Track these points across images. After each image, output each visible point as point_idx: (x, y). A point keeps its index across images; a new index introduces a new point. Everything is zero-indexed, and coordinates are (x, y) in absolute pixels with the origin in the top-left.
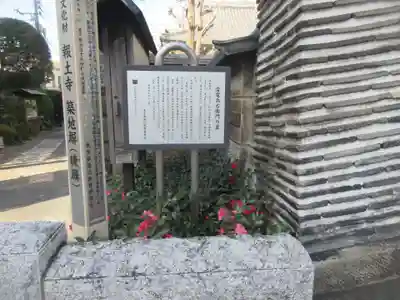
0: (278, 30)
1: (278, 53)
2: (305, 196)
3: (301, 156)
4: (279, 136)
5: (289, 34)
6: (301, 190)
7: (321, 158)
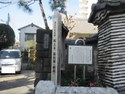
0: (105, 36)
1: (105, 41)
2: (115, 78)
3: (113, 67)
4: (106, 63)
5: (108, 37)
6: (114, 77)
7: (118, 68)
